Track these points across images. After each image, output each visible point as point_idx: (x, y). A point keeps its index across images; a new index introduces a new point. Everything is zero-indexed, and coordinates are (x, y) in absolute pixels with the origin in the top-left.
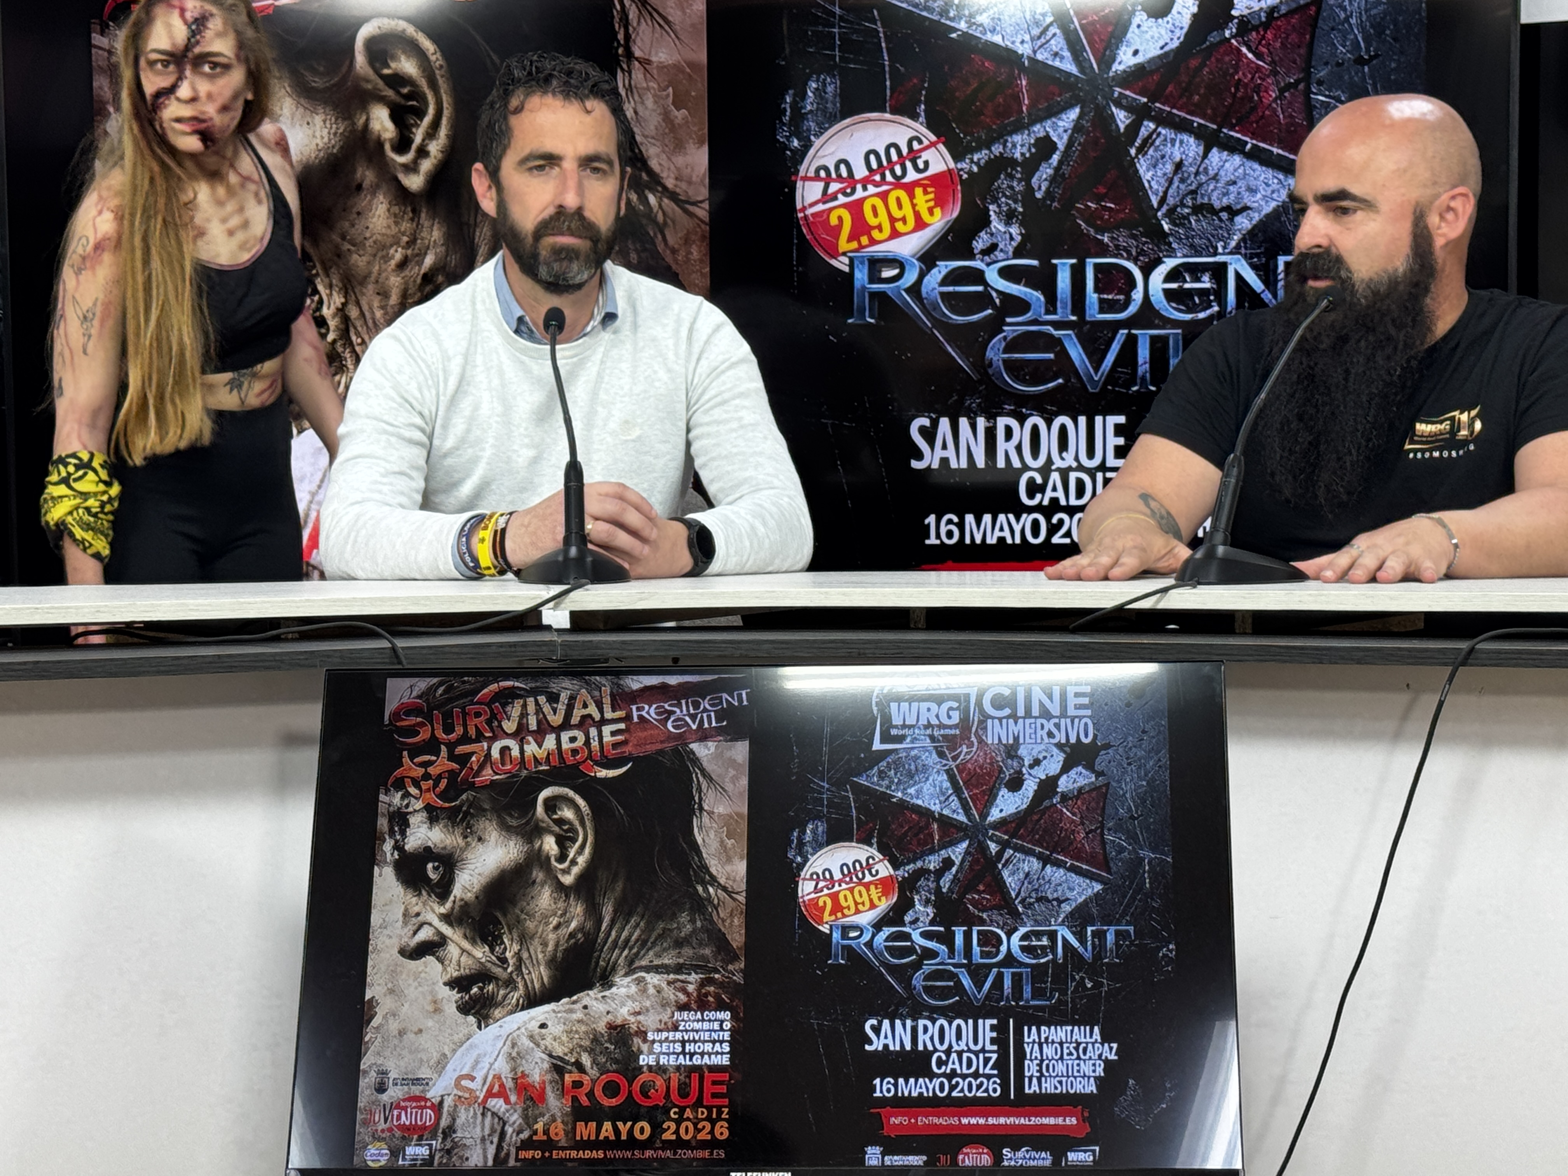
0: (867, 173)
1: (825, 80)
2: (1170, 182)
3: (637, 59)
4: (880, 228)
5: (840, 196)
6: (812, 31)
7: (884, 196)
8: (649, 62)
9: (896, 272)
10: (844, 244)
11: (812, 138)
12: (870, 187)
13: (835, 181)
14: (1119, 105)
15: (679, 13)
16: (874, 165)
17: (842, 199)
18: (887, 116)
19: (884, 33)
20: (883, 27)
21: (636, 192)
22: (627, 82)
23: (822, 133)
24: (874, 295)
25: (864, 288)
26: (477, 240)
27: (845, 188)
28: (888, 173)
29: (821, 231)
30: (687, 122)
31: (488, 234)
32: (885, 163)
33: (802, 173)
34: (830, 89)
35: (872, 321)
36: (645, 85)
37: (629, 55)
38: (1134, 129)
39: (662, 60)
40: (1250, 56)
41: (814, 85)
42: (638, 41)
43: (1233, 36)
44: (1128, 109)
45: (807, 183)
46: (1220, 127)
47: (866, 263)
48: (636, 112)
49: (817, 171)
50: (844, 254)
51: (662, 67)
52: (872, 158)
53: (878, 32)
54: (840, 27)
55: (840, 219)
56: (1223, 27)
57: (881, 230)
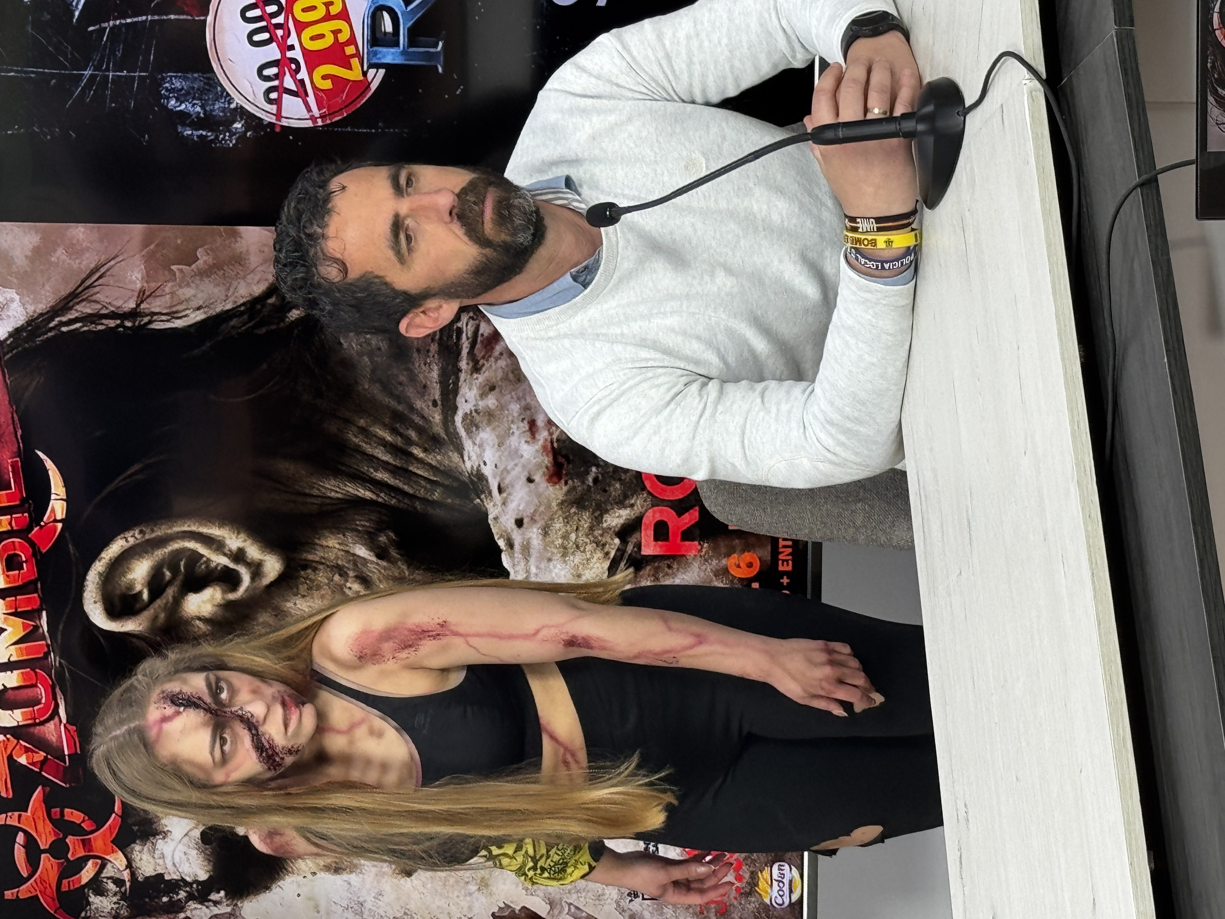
0: (274, 44)
1: (167, 89)
3: (138, 305)
4: (336, 32)
5: (299, 77)
6: (111, 103)
10: (354, 74)
11: (233, 106)
12: (289, 42)
13: (282, 82)
15: (87, 255)
16: (265, 36)
17: (303, 74)
18: (210, 19)
19: (115, 19)
20: (108, 21)
22: (164, 318)
23: (228, 95)
25: (404, 53)
27: (290, 69)
28: (274, 21)
29: (339, 100)
30: (212, 250)
33: (273, 119)
34: (178, 84)
36: (168, 297)
37: (134, 314)
39: (139, 276)
41: (173, 102)
42: (119, 303)
45: (284, 114)
48: (199, 308)
49: (270, 101)
50: (365, 74)
51: (148, 277)
53: (115, 26)
54: (108, 69)
55: (325, 77)
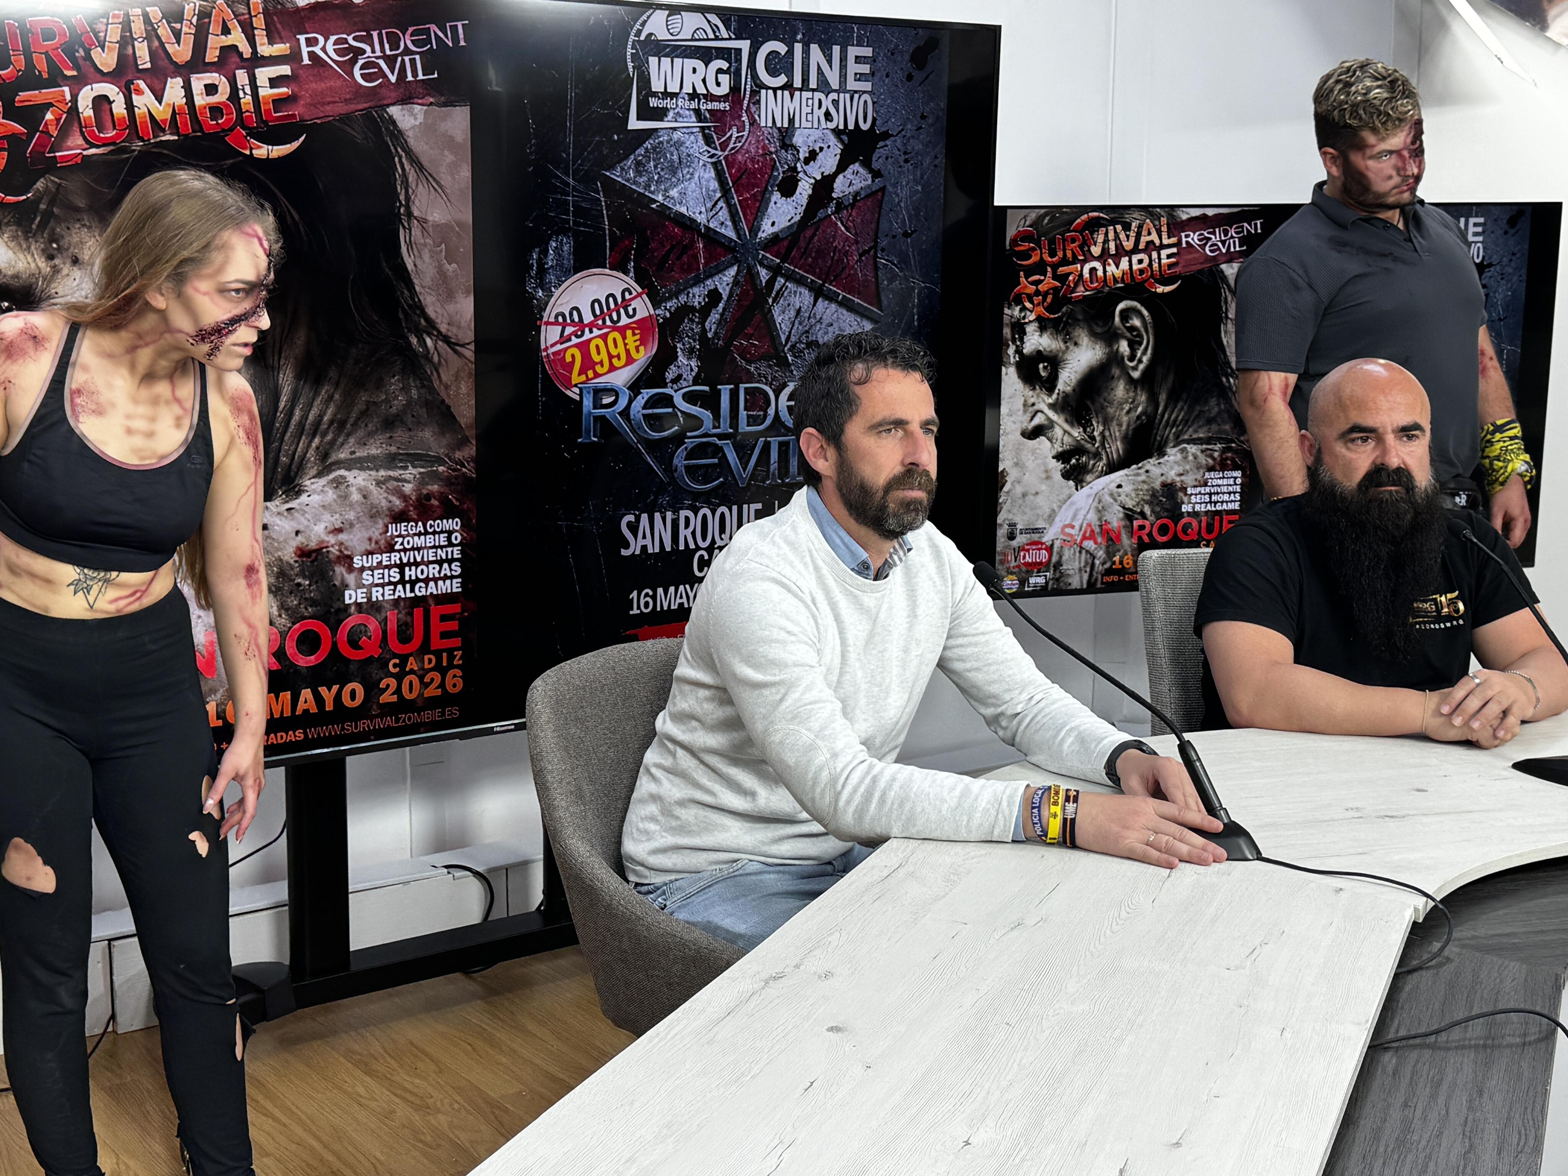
0: (593, 319)
1: (562, 240)
2: (793, 324)
3: (415, 218)
4: (601, 363)
5: (573, 338)
6: (553, 198)
7: (604, 337)
8: (426, 221)
9: (613, 398)
10: (576, 378)
11: (553, 289)
12: (595, 330)
13: (569, 325)
14: (761, 265)
15: (450, 179)
16: (598, 312)
17: (575, 340)
18: (607, 271)
19: (606, 202)
20: (604, 197)
21: (416, 336)
22: (408, 238)
23: (560, 285)
24: (597, 419)
25: (590, 413)
26: (280, 382)
27: (576, 331)
28: (607, 318)
29: (559, 367)
30: (457, 275)
31: (291, 375)
32: (605, 311)
33: (545, 319)
34: (565, 248)
35: (596, 439)
36: (422, 241)
37: (409, 214)
38: (771, 282)
39: (437, 219)
40: (843, 229)
41: (554, 244)
42: (417, 202)
43: (833, 214)
44: (768, 268)
45: (549, 327)
46: (824, 282)
47: (592, 392)
48: (415, 265)
49: (556, 317)
50: (576, 385)
51: (437, 226)
52: (596, 305)
53: (601, 201)
54: (574, 196)
55: (573, 356)
56: (826, 206)
57: (602, 366)
